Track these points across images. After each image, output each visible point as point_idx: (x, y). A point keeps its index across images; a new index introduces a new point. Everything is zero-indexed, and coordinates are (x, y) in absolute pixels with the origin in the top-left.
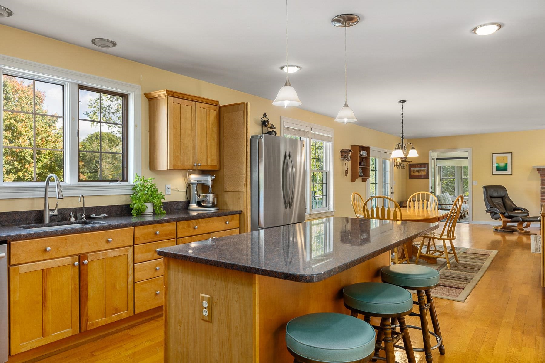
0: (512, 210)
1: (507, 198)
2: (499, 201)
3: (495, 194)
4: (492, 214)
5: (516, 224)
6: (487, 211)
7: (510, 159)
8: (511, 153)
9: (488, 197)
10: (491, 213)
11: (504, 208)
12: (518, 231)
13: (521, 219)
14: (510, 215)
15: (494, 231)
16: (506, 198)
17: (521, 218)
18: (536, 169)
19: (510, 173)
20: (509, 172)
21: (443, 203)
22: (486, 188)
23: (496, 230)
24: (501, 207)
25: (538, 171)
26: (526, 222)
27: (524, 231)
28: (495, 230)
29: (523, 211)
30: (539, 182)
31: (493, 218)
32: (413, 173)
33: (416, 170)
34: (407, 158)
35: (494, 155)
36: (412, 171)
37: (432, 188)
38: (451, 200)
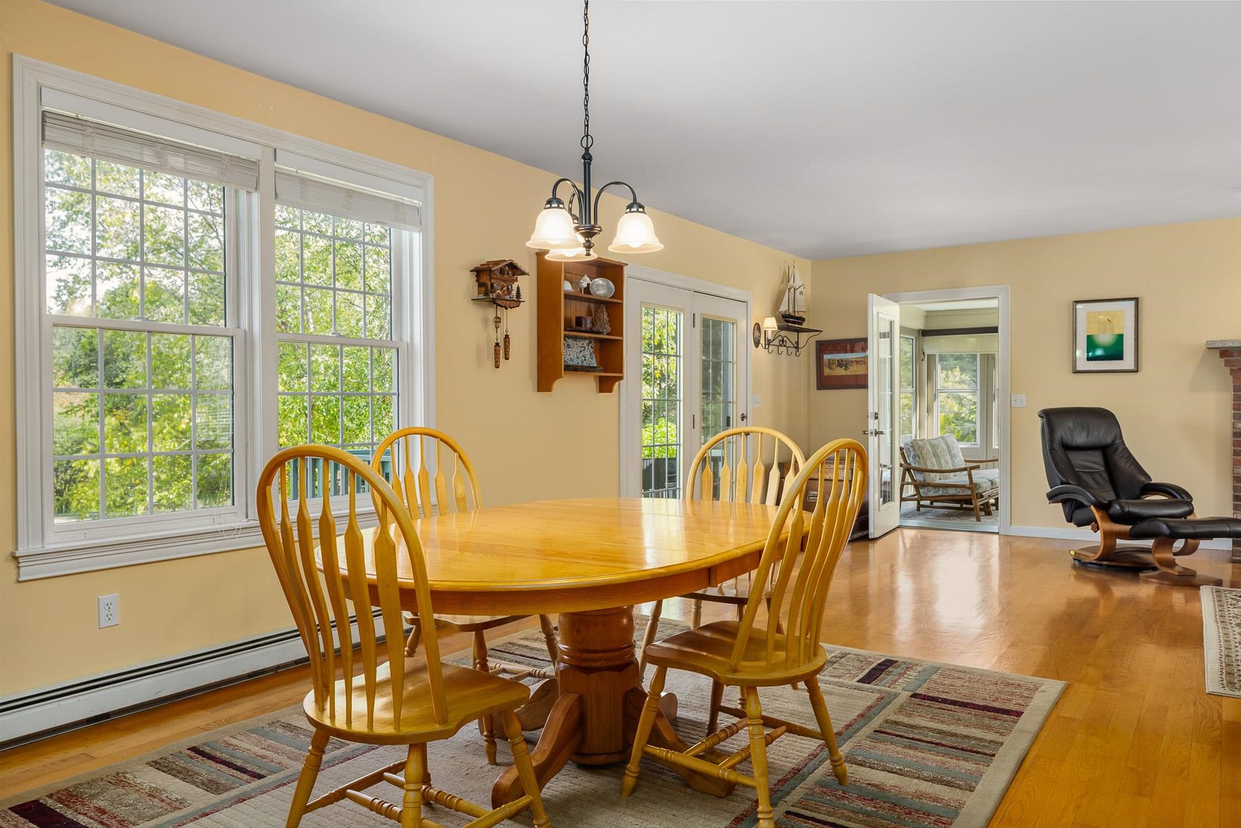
0: (1138, 491)
1: (1120, 449)
2: (1094, 461)
3: (1080, 439)
4: (1068, 505)
5: (1149, 543)
6: (1052, 497)
7: (1133, 317)
8: (1136, 299)
9: (1057, 447)
10: (1064, 502)
11: (1108, 487)
12: (1155, 569)
13: (1165, 529)
14: (1129, 512)
15: (1074, 567)
16: (1117, 449)
17: (1166, 523)
18: (1218, 352)
19: (1132, 367)
20: (1128, 362)
21: (932, 464)
22: (1051, 417)
23: (1082, 565)
24: (1101, 480)
25: (1224, 359)
26: (1184, 540)
27: (1175, 571)
28: (1076, 562)
29: (1175, 497)
30: (1228, 397)
31: (1069, 520)
32: (830, 368)
33: (838, 361)
34: (804, 320)
35: (1079, 306)
36: (826, 362)
37: (876, 418)
38: (960, 454)
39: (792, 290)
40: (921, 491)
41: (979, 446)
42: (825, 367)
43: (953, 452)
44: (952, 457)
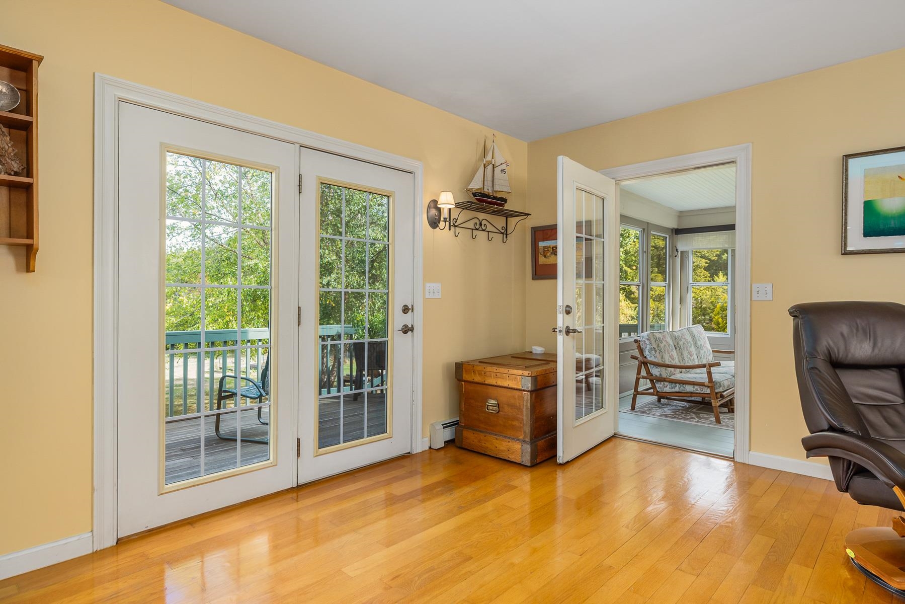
2: (885, 387)
4: (840, 464)
6: (812, 448)
9: (820, 363)
10: (834, 459)
22: (810, 317)
24: (897, 421)
32: (545, 257)
33: (553, 248)
34: (505, 200)
35: (851, 162)
36: (541, 251)
37: (568, 312)
38: (708, 345)
39: (490, 167)
40: (657, 385)
41: (729, 336)
42: (540, 256)
43: (699, 343)
44: (697, 347)
